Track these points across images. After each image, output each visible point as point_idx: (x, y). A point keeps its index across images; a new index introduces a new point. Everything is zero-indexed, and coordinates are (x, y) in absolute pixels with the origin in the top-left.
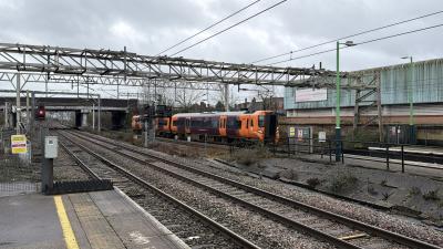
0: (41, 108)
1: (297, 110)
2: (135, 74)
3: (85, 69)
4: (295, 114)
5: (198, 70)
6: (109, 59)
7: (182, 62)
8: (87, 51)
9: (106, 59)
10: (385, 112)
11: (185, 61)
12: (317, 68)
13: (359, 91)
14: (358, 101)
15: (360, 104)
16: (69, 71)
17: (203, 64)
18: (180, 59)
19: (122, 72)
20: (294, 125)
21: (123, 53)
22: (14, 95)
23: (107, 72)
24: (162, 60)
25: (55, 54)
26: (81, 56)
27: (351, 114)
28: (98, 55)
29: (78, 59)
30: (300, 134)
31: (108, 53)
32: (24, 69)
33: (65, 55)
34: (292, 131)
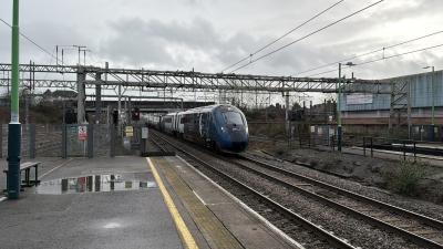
0: (137, 110)
1: (349, 112)
2: (200, 87)
3: (167, 84)
4: (346, 116)
6: (183, 77)
8: (167, 72)
10: (420, 114)
11: (237, 76)
12: (349, 77)
13: (393, 96)
14: (392, 104)
15: (395, 107)
16: (156, 85)
19: (192, 86)
21: (192, 72)
22: (116, 99)
23: (181, 86)
24: (220, 76)
25: (147, 74)
26: (164, 75)
27: (387, 115)
28: (176, 74)
29: (162, 78)
31: (182, 72)
33: (153, 74)
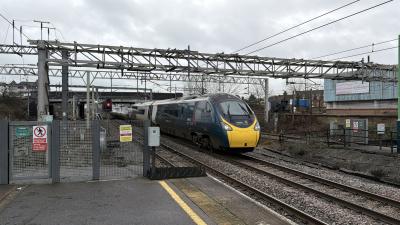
0: (109, 101)
1: (338, 102)
3: (155, 67)
4: (335, 107)
5: (252, 66)
6: (173, 57)
7: (238, 58)
8: (156, 50)
9: (171, 57)
11: (240, 57)
12: (365, 61)
17: (257, 60)
18: (236, 56)
20: (348, 117)
21: (187, 52)
24: (220, 57)
25: (129, 53)
26: (150, 55)
29: (148, 58)
30: (356, 125)
32: (103, 67)
33: (138, 54)
34: (348, 123)
